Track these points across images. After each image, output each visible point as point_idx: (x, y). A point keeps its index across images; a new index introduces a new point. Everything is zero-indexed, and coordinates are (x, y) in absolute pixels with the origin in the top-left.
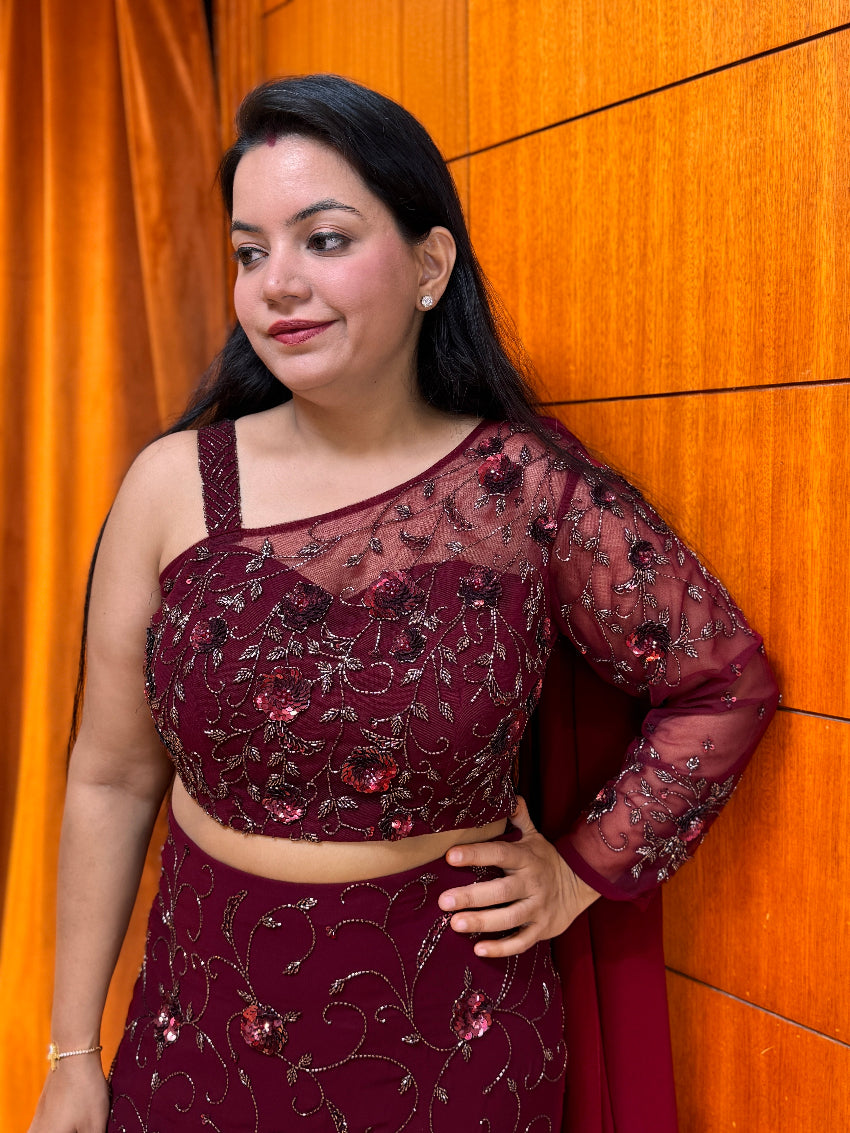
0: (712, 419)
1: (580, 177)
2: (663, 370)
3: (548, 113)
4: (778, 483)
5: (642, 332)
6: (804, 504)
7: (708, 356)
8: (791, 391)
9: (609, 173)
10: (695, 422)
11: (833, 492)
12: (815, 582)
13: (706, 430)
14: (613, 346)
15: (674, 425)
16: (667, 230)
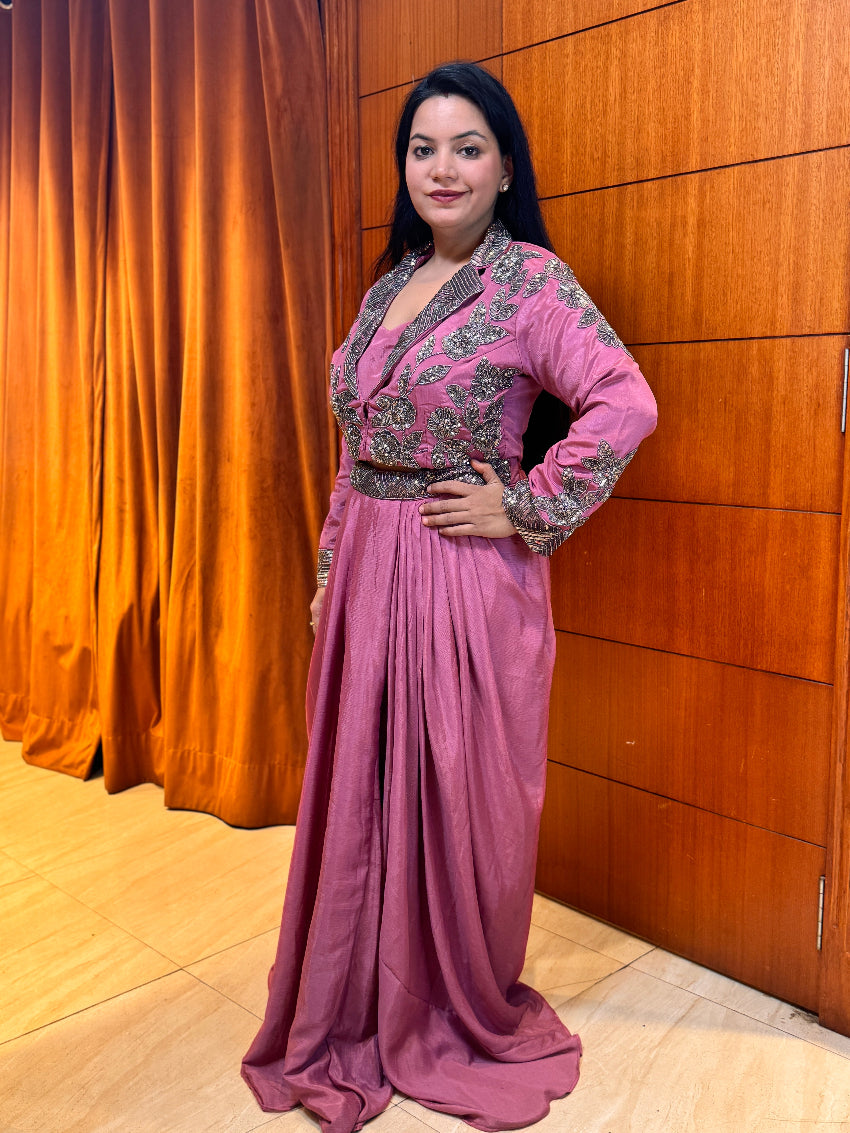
0: (641, 196)
1: (570, 68)
2: (615, 172)
3: (551, 32)
4: (673, 225)
5: (605, 153)
6: (685, 235)
7: (639, 163)
8: (680, 178)
9: (586, 66)
10: (632, 199)
11: (699, 227)
12: (689, 273)
13: (638, 202)
14: (588, 160)
15: (621, 203)
16: (618, 97)
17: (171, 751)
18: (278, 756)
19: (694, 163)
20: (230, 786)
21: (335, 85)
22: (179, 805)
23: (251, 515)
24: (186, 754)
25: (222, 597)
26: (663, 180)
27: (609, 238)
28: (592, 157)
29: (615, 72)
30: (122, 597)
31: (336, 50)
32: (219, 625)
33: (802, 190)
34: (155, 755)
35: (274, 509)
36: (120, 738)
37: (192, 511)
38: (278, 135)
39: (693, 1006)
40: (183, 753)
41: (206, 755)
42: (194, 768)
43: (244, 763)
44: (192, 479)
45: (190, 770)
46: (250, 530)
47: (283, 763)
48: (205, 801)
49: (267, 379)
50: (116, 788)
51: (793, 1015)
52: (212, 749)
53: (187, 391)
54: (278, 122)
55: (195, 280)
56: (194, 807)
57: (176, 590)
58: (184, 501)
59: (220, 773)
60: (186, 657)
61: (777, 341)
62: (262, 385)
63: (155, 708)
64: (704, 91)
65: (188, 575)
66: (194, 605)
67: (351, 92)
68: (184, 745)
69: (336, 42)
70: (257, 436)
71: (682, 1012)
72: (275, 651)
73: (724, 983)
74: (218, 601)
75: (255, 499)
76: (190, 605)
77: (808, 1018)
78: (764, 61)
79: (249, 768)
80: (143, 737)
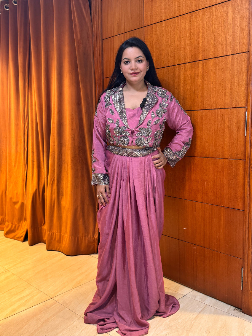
0: (185, 67)
1: (164, 30)
2: (178, 61)
3: (158, 20)
4: (195, 76)
5: (175, 56)
6: (198, 79)
7: (185, 58)
8: (196, 62)
9: (169, 30)
10: (183, 68)
11: (202, 76)
12: (200, 90)
14: (169, 57)
15: (179, 69)
16: (178, 39)
17: (48, 233)
18: (80, 234)
19: (201, 58)
20: (66, 243)
21: (95, 36)
22: (51, 249)
23: (71, 162)
24: (53, 234)
25: (63, 187)
26: (192, 63)
27: (176, 80)
28: (171, 57)
29: (177, 31)
30: (34, 187)
31: (95, 26)
32: (62, 195)
33: (233, 65)
34: (44, 234)
35: (79, 160)
36: (33, 229)
37: (54, 161)
38: (79, 51)
39: (205, 307)
40: (52, 234)
41: (59, 234)
42: (55, 238)
43: (70, 236)
44: (54, 152)
45: (54, 238)
46: (71, 167)
47: (82, 236)
48: (58, 248)
49: (76, 122)
50: (32, 244)
51: (234, 310)
52: (60, 232)
53: (53, 126)
54: (79, 47)
55: (55, 94)
56: (55, 250)
57: (49, 185)
58: (52, 158)
59: (63, 239)
60: (53, 205)
61: (226, 109)
62: (75, 124)
63: (43, 220)
64: (203, 37)
65: (53, 180)
66: (55, 189)
67: (100, 38)
68: (52, 231)
69: (95, 23)
70: (73, 139)
71: (202, 309)
72: (79, 202)
73: (214, 300)
74: (62, 187)
75: (73, 157)
76: (54, 189)
77: (239, 311)
78: (220, 28)
79: (71, 238)
80: (40, 229)
